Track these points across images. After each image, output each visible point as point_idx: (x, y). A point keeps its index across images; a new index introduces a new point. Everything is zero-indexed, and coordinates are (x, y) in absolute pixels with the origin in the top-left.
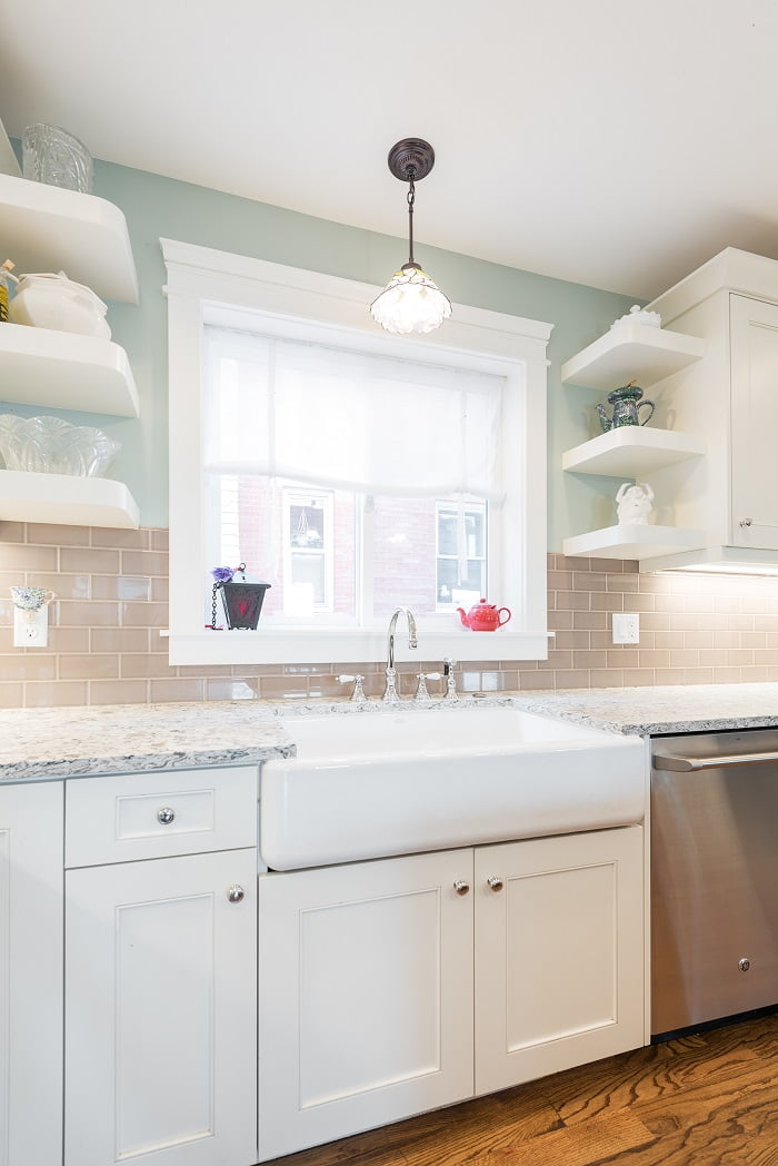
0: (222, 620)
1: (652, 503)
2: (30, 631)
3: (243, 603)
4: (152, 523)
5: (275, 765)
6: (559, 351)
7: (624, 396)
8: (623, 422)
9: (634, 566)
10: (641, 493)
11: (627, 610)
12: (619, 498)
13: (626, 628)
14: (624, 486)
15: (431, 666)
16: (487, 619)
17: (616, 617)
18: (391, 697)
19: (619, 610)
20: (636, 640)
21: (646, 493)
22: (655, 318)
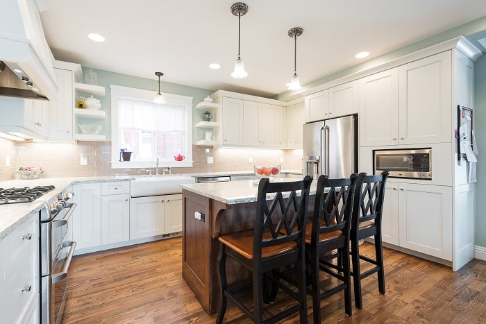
0: (122, 159)
2: (84, 162)
3: (126, 156)
4: (108, 140)
5: (132, 181)
6: (195, 103)
9: (212, 147)
11: (210, 157)
12: (206, 133)
15: (165, 168)
16: (180, 158)
17: (208, 158)
18: (157, 174)
20: (212, 163)
21: (210, 133)
22: (211, 100)
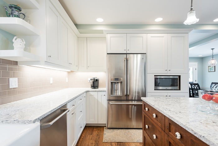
1: (25, 45)
7: (16, 8)
8: (15, 16)
9: (16, 63)
10: (22, 41)
11: (14, 77)
12: (14, 40)
13: (13, 83)
14: (15, 37)
17: (11, 79)
19: (12, 77)
20: (17, 86)
21: (23, 41)
